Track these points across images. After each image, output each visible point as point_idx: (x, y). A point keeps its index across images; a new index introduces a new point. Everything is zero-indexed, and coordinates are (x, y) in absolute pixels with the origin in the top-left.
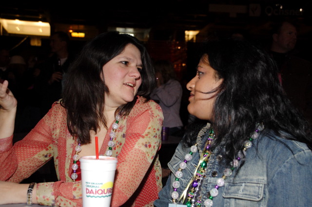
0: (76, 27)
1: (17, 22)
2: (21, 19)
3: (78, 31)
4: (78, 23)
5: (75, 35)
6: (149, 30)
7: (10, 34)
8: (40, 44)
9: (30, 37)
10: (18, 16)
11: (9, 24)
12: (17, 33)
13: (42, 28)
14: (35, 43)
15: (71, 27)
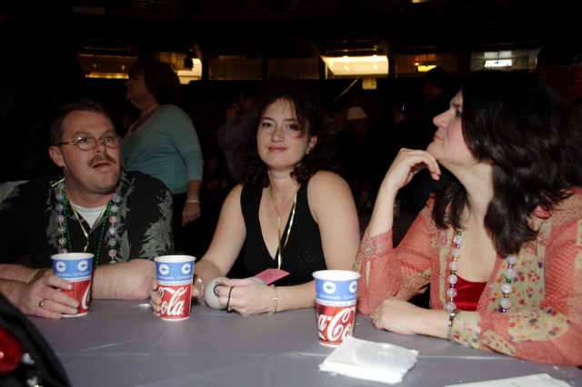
0: (424, 58)
1: (345, 59)
2: (351, 54)
3: (426, 64)
4: (427, 52)
5: (423, 69)
6: (538, 51)
7: (336, 76)
8: (375, 87)
9: (362, 79)
10: (346, 51)
11: (335, 64)
12: (345, 73)
13: (376, 64)
14: (369, 85)
15: (417, 59)
